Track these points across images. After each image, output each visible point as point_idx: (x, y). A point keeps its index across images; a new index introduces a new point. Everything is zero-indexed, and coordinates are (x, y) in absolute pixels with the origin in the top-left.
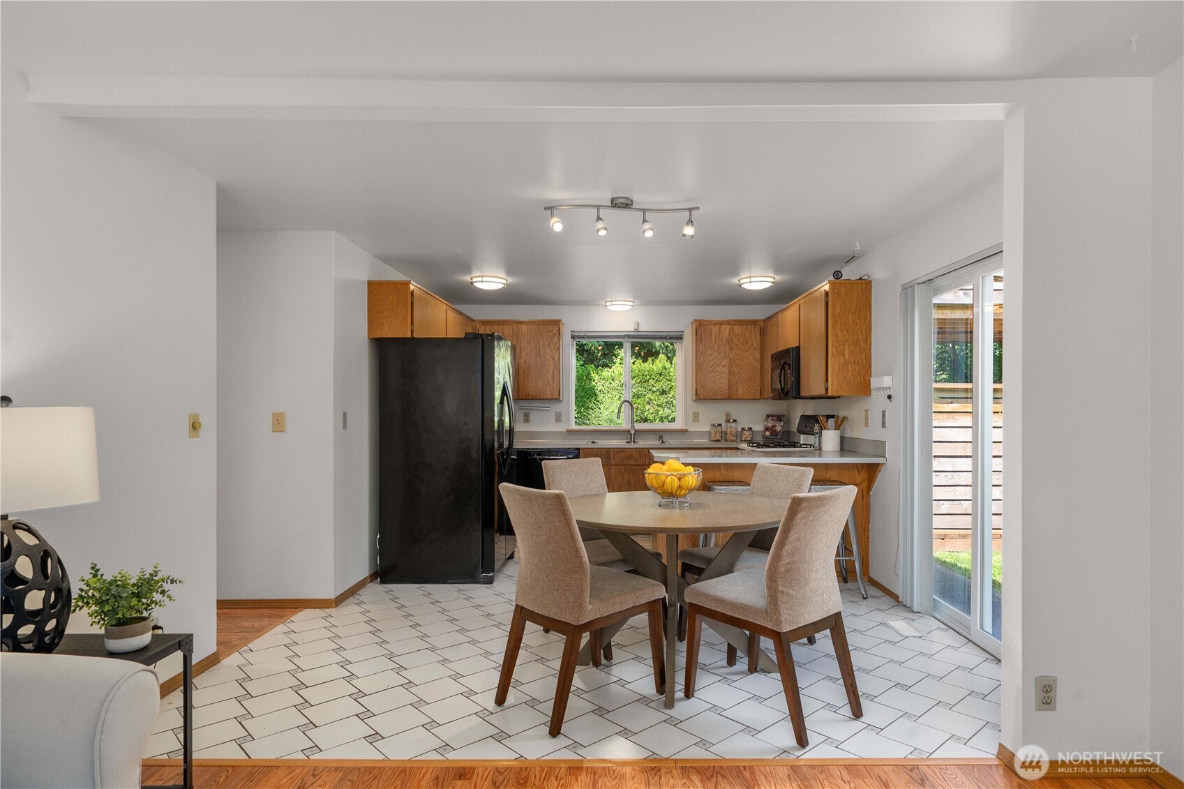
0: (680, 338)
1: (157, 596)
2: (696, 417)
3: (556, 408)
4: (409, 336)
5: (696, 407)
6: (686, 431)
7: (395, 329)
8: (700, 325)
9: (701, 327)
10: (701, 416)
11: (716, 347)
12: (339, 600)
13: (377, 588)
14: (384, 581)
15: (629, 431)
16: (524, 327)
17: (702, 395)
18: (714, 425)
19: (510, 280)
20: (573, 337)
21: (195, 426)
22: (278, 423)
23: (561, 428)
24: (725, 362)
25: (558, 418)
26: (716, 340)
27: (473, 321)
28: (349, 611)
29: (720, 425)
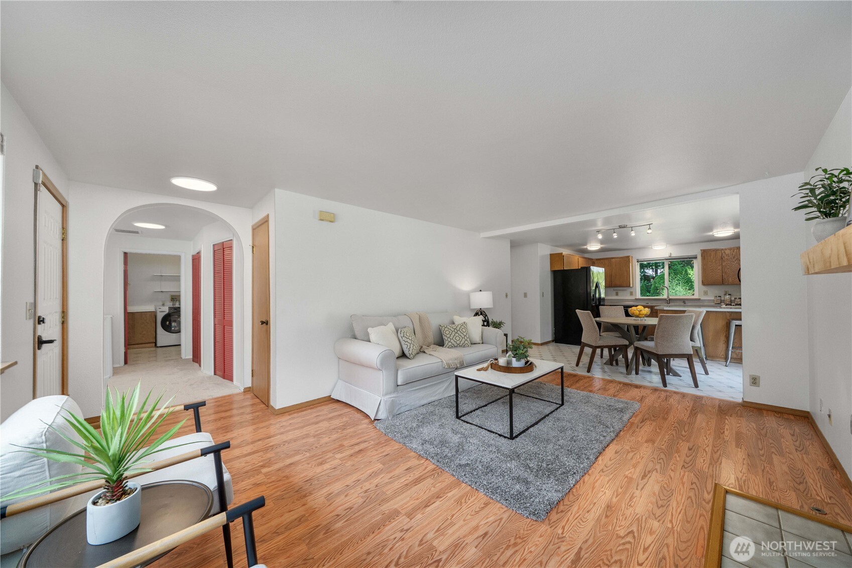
0: (696, 258)
1: (502, 325)
2: (706, 293)
3: (629, 290)
4: (562, 269)
5: (704, 288)
6: (700, 299)
7: (558, 268)
8: (704, 252)
9: (704, 253)
10: (709, 292)
11: (714, 261)
12: (542, 344)
13: (554, 344)
14: (556, 342)
15: (666, 299)
16: (613, 260)
17: (706, 282)
18: (716, 297)
19: (602, 246)
20: (638, 262)
21: (507, 296)
22: (525, 295)
23: (633, 298)
24: (720, 267)
25: (631, 294)
26: (713, 258)
27: (592, 259)
28: (545, 347)
29: (720, 297)
